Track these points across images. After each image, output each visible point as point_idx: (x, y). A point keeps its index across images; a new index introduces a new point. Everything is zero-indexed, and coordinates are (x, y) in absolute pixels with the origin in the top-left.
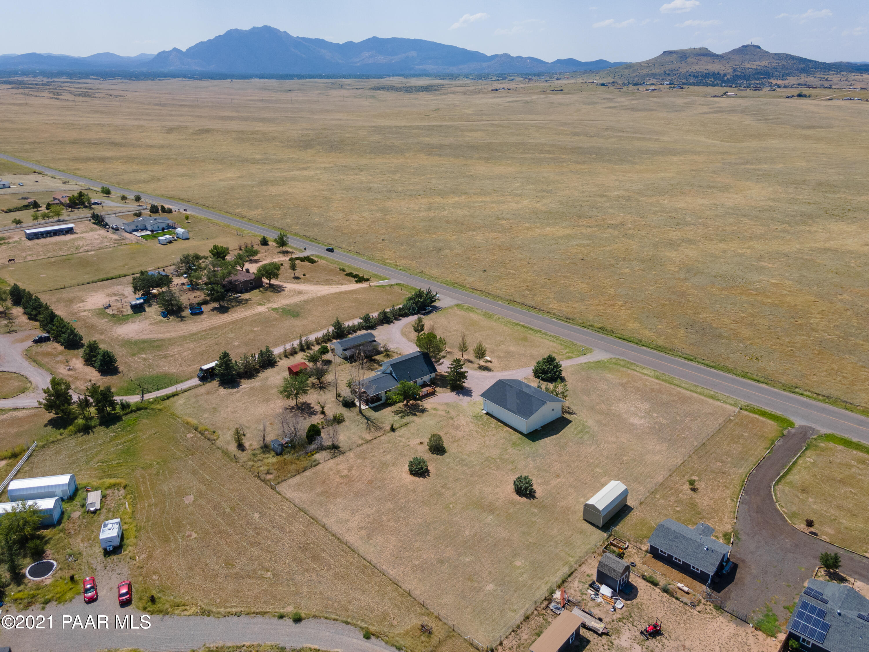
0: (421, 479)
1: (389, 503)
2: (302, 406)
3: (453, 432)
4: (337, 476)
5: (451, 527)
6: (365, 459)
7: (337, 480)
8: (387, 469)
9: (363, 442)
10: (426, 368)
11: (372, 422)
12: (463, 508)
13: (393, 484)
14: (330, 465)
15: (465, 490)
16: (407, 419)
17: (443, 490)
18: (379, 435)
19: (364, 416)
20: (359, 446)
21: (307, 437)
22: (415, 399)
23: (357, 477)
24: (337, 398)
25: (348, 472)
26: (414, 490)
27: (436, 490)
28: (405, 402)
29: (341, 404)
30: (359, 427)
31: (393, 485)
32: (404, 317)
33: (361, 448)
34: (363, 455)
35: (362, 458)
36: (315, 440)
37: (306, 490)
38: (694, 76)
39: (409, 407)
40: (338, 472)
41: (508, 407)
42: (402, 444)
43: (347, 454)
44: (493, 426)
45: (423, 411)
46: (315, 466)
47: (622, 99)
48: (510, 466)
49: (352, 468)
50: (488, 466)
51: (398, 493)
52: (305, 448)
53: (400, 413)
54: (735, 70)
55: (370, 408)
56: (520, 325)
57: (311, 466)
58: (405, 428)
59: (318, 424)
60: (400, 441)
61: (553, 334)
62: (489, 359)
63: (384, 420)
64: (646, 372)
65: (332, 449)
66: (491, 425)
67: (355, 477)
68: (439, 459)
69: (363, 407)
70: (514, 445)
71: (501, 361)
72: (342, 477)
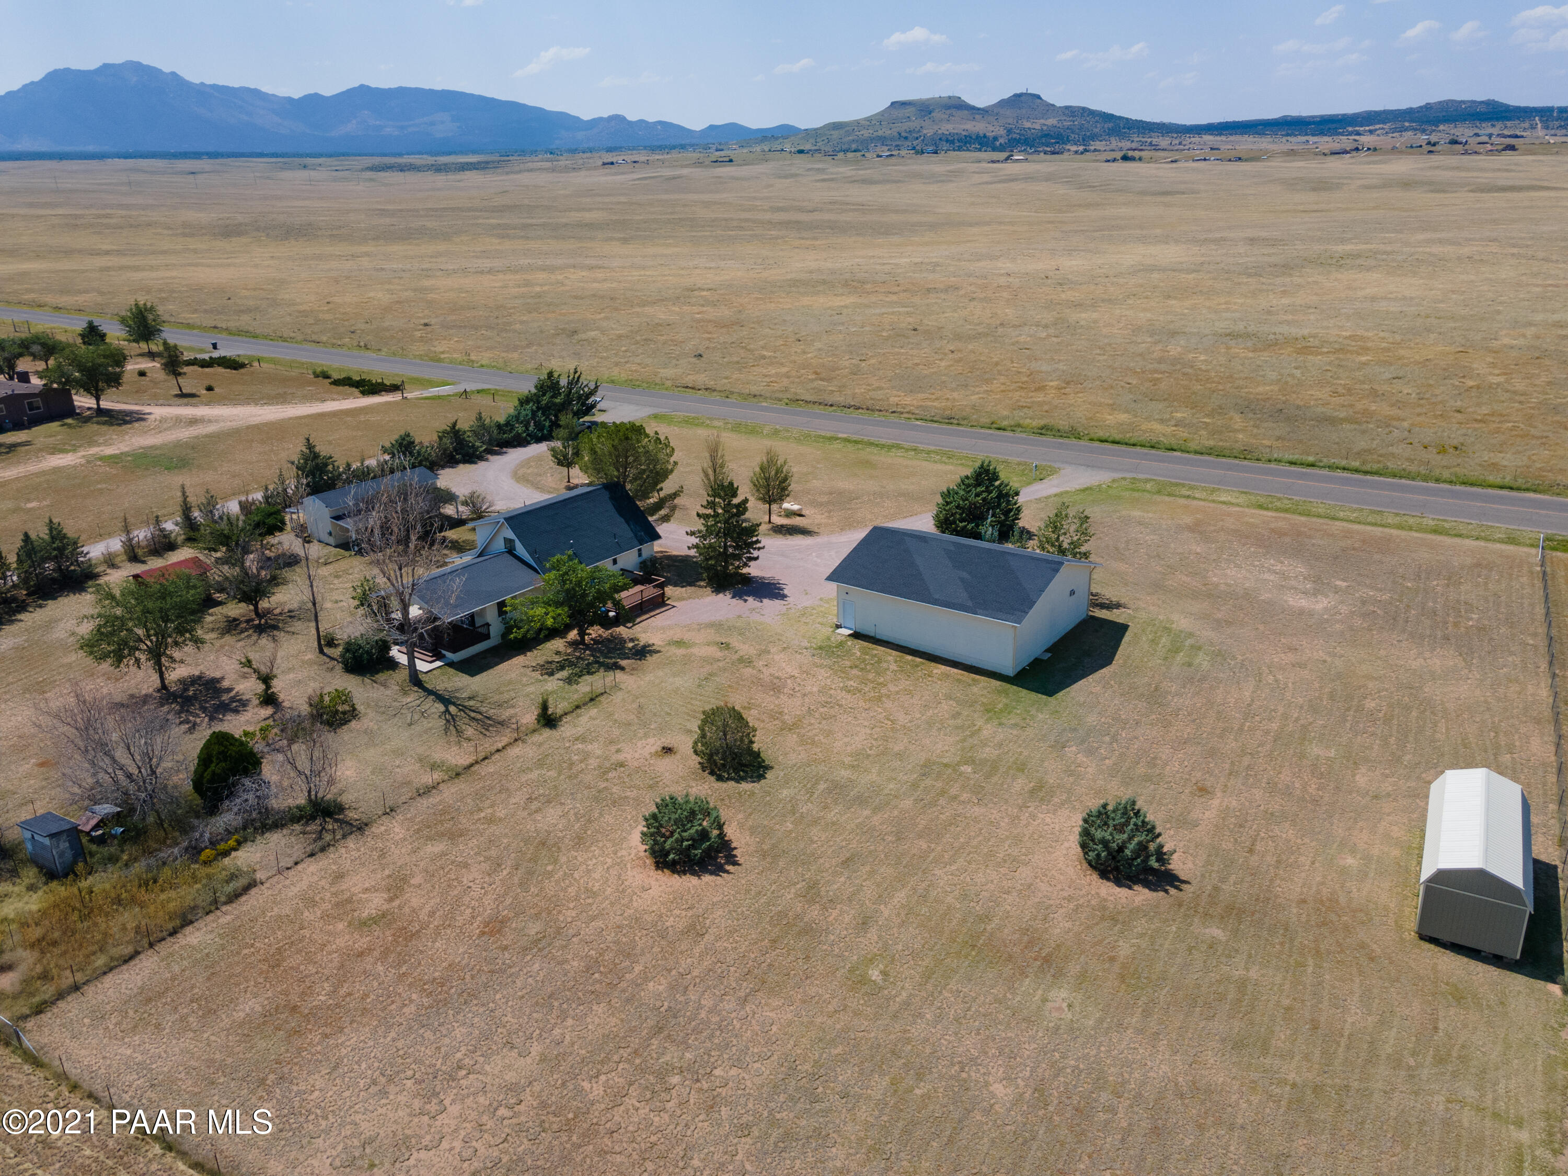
0: (707, 878)
1: (599, 1009)
2: (186, 690)
3: (768, 701)
4: (341, 926)
5: (920, 1077)
6: (454, 836)
7: (340, 942)
8: (556, 861)
9: (437, 776)
10: (624, 530)
11: (463, 708)
12: (928, 975)
13: (593, 918)
14: (304, 885)
15: (900, 897)
16: (587, 685)
17: (814, 912)
18: (500, 746)
19: (430, 692)
20: (427, 791)
21: (198, 784)
22: (607, 623)
23: (432, 914)
24: (321, 651)
25: (391, 900)
26: (695, 931)
27: (782, 914)
28: (573, 634)
29: (339, 667)
30: (417, 728)
31: (599, 923)
32: (515, 447)
33: (434, 799)
34: (448, 825)
35: (443, 835)
36: (231, 795)
37: (183, 1019)
38: (947, 141)
39: (587, 647)
40: (345, 904)
41: (937, 597)
42: (593, 763)
43: (377, 829)
44: (893, 667)
45: (642, 652)
46: (234, 897)
47: (841, 170)
48: (1020, 784)
49: (404, 880)
50: (943, 793)
51: (629, 954)
52: (184, 827)
53: (562, 668)
54: (1009, 131)
55: (451, 664)
56: (837, 439)
57: (215, 901)
58: (593, 712)
59: (246, 734)
60: (586, 756)
61: (933, 448)
62: (796, 507)
63: (506, 696)
64: (1223, 499)
65: (313, 818)
66: (884, 665)
67: (423, 915)
68: (753, 793)
69: (422, 666)
70: (989, 711)
71: (830, 512)
72: (364, 925)
